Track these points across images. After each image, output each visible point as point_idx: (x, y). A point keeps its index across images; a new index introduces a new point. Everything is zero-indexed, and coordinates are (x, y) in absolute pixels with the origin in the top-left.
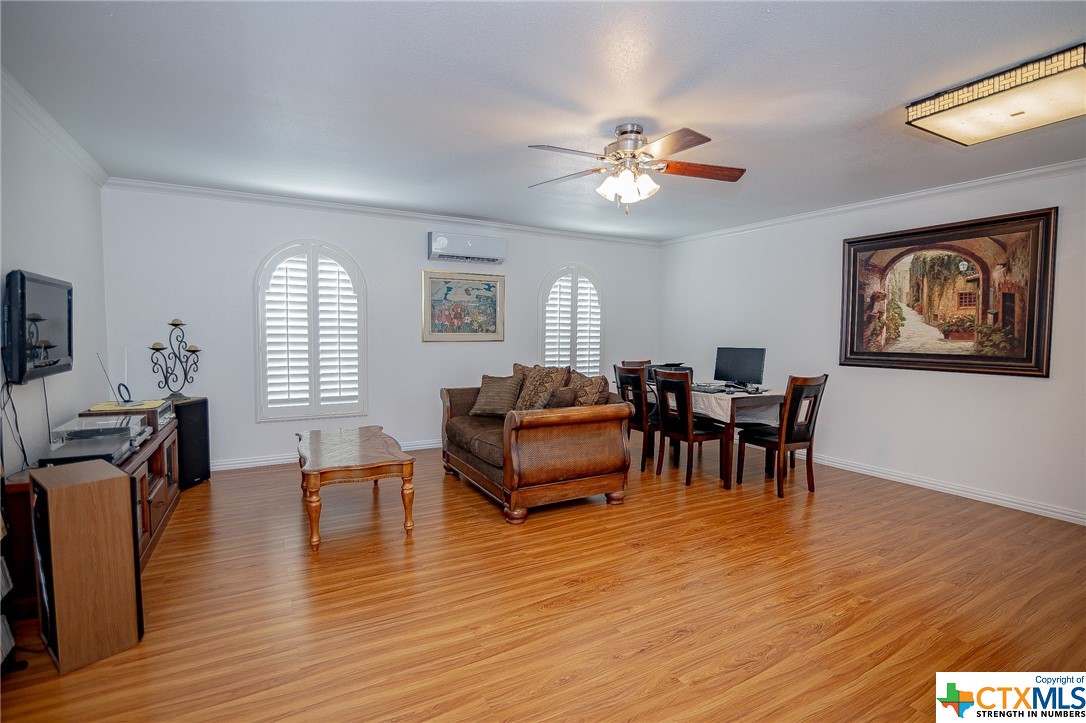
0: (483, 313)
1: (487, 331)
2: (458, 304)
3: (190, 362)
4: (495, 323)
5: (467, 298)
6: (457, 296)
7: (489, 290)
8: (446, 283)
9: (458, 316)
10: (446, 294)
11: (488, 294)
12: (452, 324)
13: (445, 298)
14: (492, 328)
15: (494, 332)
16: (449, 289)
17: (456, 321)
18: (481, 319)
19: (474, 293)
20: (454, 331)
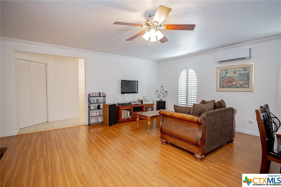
0: (243, 80)
1: (244, 87)
2: (231, 77)
3: (165, 94)
4: (248, 84)
5: (235, 75)
6: (230, 74)
7: (245, 70)
8: (226, 70)
9: (230, 82)
10: (225, 75)
11: (245, 72)
12: (228, 85)
13: (225, 76)
14: (247, 86)
15: (248, 87)
16: (227, 72)
17: (229, 84)
18: (241, 82)
19: (238, 73)
20: (228, 88)
